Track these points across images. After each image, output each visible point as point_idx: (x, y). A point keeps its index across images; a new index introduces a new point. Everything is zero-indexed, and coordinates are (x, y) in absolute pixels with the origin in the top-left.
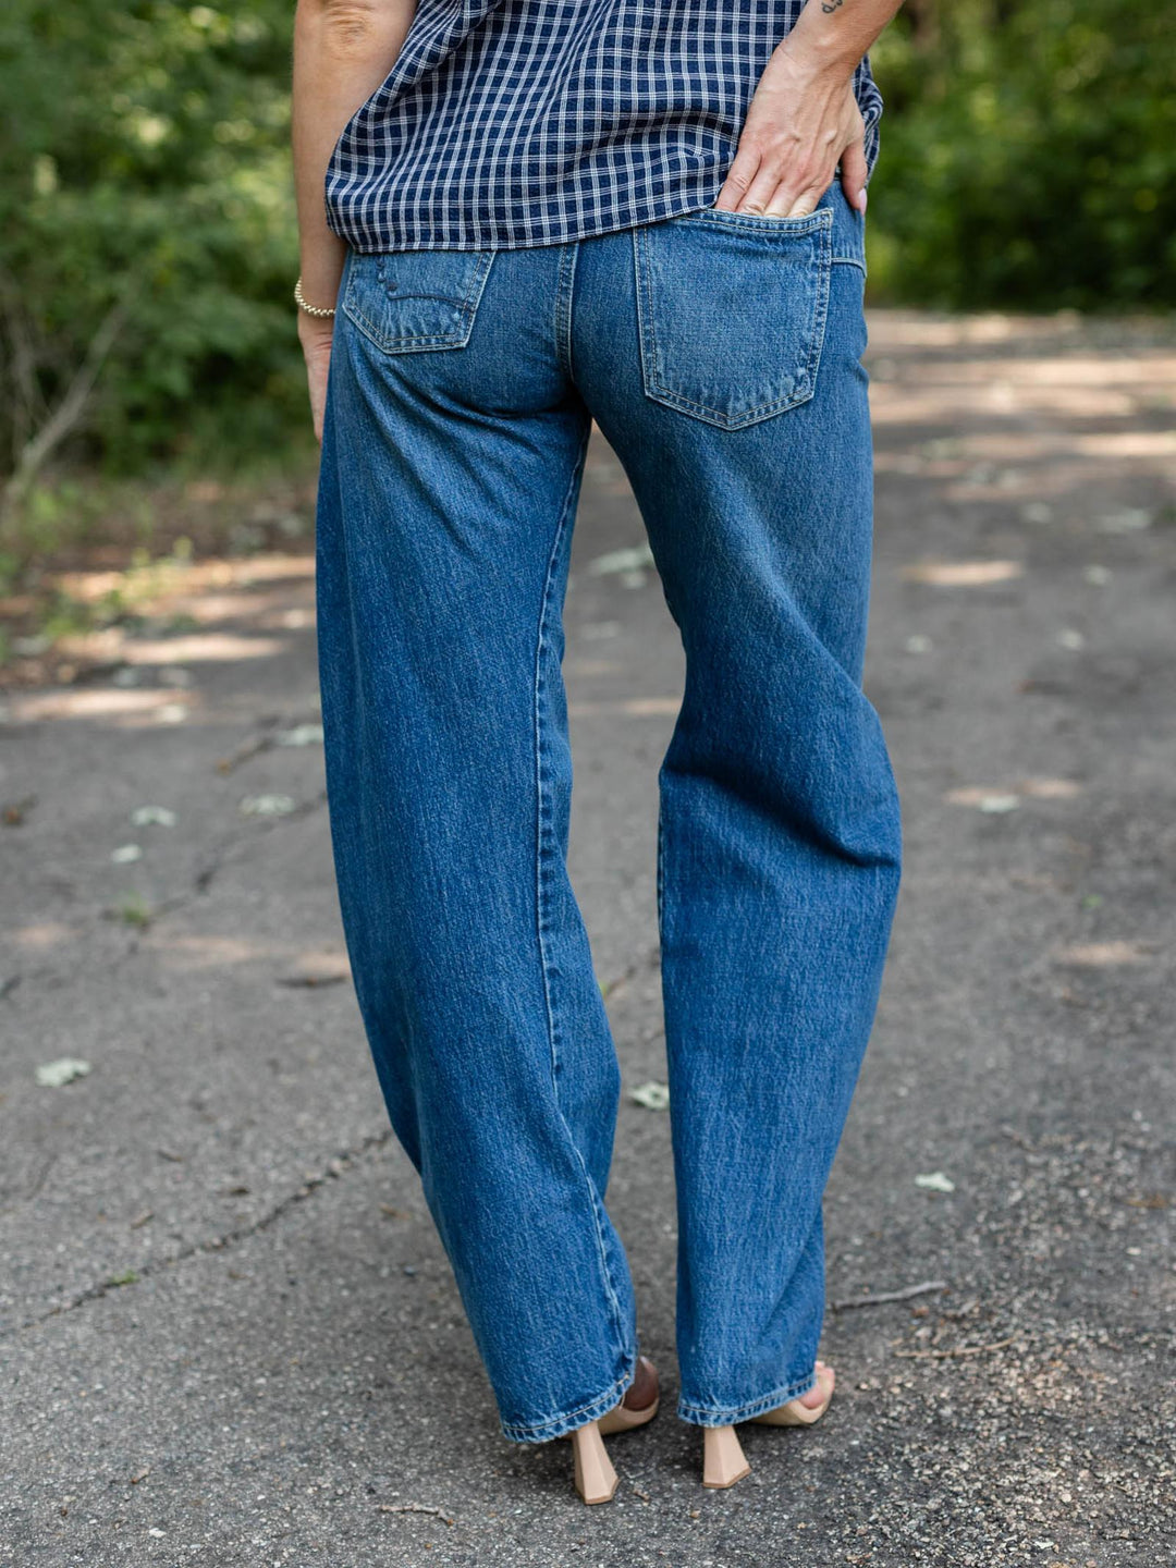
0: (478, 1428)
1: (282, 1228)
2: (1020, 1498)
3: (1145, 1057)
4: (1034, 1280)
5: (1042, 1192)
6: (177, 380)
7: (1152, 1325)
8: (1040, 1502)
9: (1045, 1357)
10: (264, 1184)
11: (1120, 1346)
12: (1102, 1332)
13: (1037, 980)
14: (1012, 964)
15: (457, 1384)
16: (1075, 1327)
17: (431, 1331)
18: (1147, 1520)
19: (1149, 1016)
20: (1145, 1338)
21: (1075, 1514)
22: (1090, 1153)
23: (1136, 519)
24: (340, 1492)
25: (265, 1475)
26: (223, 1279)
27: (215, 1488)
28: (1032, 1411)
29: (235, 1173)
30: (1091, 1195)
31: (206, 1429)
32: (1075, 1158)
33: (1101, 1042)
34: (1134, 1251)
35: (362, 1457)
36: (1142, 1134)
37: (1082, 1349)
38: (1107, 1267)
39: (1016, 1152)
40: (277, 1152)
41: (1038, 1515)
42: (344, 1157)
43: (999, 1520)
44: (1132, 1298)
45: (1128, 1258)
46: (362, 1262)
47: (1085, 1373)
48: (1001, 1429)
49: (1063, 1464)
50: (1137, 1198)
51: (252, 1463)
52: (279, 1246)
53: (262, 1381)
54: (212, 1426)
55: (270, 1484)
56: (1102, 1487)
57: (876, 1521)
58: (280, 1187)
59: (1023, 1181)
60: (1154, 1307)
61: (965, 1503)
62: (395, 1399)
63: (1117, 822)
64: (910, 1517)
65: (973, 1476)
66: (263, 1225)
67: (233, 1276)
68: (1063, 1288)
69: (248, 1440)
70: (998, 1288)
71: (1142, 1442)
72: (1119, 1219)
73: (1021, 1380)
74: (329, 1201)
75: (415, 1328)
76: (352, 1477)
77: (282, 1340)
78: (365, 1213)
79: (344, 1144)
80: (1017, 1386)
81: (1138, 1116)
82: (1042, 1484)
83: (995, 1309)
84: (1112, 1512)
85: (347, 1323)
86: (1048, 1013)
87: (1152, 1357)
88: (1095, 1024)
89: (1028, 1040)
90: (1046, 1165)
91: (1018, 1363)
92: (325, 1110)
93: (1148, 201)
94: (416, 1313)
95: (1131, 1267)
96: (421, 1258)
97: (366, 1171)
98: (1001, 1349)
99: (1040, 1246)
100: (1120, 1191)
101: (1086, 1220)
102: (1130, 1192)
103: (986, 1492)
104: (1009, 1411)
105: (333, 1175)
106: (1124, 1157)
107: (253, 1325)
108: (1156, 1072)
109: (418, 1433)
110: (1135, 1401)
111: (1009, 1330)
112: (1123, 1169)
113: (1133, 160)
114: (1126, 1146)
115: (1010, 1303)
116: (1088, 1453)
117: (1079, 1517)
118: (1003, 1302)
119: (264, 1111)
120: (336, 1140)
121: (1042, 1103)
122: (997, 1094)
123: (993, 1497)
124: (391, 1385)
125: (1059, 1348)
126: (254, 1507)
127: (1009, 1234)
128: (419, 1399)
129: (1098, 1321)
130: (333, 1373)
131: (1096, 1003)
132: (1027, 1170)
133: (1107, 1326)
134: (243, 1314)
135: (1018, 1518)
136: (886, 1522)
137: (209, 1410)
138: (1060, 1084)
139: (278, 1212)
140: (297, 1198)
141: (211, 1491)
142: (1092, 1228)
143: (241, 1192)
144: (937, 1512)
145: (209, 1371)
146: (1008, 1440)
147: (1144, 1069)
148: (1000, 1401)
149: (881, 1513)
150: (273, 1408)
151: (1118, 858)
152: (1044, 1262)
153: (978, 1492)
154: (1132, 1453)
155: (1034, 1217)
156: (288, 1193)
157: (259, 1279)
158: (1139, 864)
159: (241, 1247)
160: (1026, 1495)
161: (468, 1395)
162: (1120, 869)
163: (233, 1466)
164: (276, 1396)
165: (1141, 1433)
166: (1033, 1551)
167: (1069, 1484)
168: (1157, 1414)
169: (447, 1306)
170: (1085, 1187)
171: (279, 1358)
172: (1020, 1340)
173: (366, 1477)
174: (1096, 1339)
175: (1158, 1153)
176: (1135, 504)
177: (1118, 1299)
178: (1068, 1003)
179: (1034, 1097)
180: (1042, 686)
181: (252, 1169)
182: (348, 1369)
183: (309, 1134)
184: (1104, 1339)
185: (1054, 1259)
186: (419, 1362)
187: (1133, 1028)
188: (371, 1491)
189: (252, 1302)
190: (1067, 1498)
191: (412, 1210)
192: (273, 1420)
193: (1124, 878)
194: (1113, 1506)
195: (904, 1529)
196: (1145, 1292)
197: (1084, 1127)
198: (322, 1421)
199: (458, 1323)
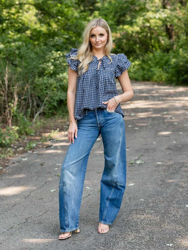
3: (167, 189)
5: (152, 201)
14: (155, 180)
22: (158, 197)
24: (84, 223)
30: (157, 201)
32: (156, 198)
34: (160, 205)
35: (86, 220)
37: (152, 213)
38: (157, 207)
39: (151, 197)
42: (83, 198)
45: (159, 206)
68: (152, 208)
72: (159, 203)
78: (85, 203)
81: (164, 194)
86: (158, 185)
88: (163, 186)
89: (155, 188)
90: (153, 199)
94: (91, 210)
95: (159, 207)
96: (91, 206)
97: (85, 199)
99: (151, 205)
101: (156, 203)
102: (161, 201)
108: (167, 191)
112: (161, 199)
114: (162, 197)
121: (155, 193)
122: (150, 192)
127: (148, 204)
132: (151, 199)
138: (157, 192)
147: (166, 190)
155: (151, 203)
158: (173, 170)
166: (144, 226)
174: (154, 212)
175: (165, 197)
177: (157, 209)
178: (160, 184)
179: (154, 193)
180: (169, 149)
187: (167, 186)
188: (87, 222)
191: (90, 202)
193: (171, 171)
197: (158, 195)
199: (94, 211)
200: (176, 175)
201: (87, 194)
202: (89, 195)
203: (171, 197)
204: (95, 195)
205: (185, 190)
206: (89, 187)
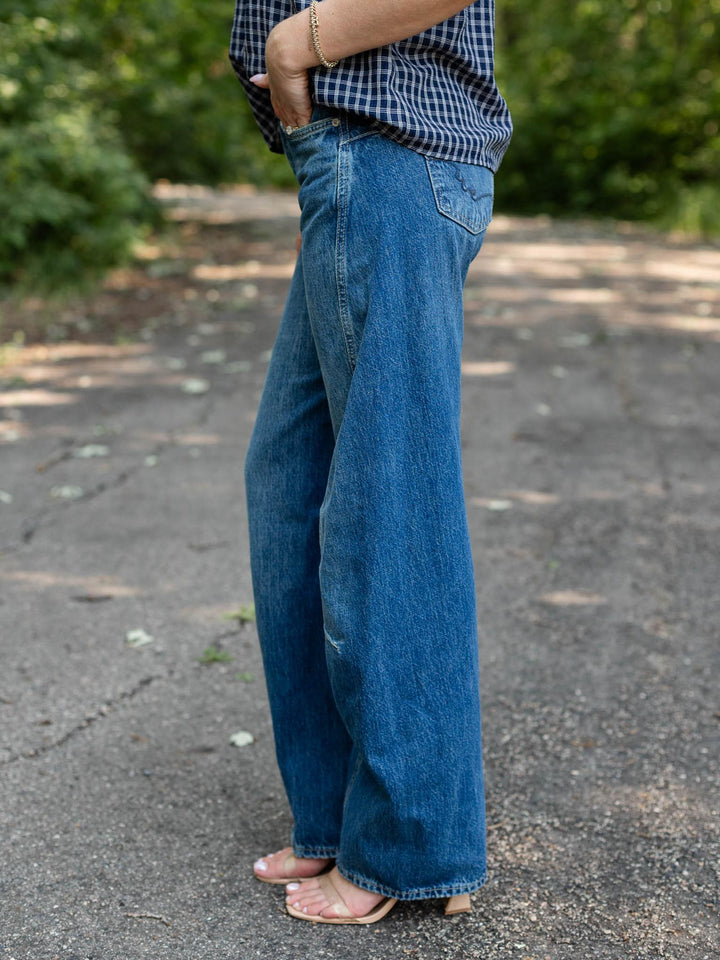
0: (185, 869)
1: (71, 746)
2: (506, 918)
3: (584, 658)
4: (517, 788)
5: (522, 736)
6: (18, 237)
7: (585, 817)
8: (518, 920)
9: (522, 834)
10: (61, 719)
11: (566, 829)
12: (556, 820)
13: (520, 610)
14: (505, 600)
15: (174, 842)
16: (540, 817)
17: (159, 810)
18: (580, 933)
19: (586, 633)
20: (581, 824)
21: (538, 928)
22: (550, 713)
23: (581, 340)
24: (103, 904)
25: (58, 893)
26: (35, 775)
27: (29, 900)
28: (514, 866)
29: (44, 711)
30: (550, 739)
31: (23, 864)
32: (541, 717)
33: (558, 648)
34: (575, 773)
35: (116, 884)
36: (581, 703)
37: (544, 830)
38: (559, 781)
39: (507, 712)
40: (68, 700)
41: (517, 928)
42: (109, 703)
43: (494, 931)
44: (574, 800)
45: (572, 776)
46: (119, 767)
47: (545, 844)
48: (495, 876)
49: (532, 898)
50: (577, 741)
51: (51, 886)
52: (69, 756)
53: (57, 837)
54: (27, 863)
55: (61, 899)
56: (555, 912)
57: (421, 930)
58: (70, 720)
59: (511, 729)
60: (586, 806)
61: (474, 920)
62: (137, 849)
63: (568, 519)
64: (442, 928)
65: (479, 904)
66: (60, 743)
67: (42, 774)
68: (534, 793)
69: (49, 872)
70: (495, 793)
71: (578, 886)
72: (566, 753)
73: (508, 847)
74: (100, 729)
75: (149, 807)
76: (111, 896)
77: (70, 813)
78: (121, 738)
79: (109, 696)
80: (506, 851)
81: (578, 692)
82: (519, 910)
83: (493, 805)
84: (560, 927)
85: (109, 803)
86: (526, 630)
87: (584, 836)
88: (554, 637)
89: (514, 645)
90: (524, 721)
91: (506, 837)
92: (97, 676)
93: (592, 153)
94: (150, 798)
95: (573, 782)
96: (154, 766)
97: (122, 713)
98: (497, 829)
99: (520, 768)
100: (567, 737)
101: (547, 754)
102: (573, 738)
103: (486, 914)
104: (501, 866)
105: (102, 714)
106: (571, 717)
107: (52, 803)
108: (590, 667)
109: (150, 870)
110: (575, 862)
111: (501, 818)
112: (569, 724)
113: (583, 128)
114: (573, 711)
115: (502, 801)
116: (546, 892)
117: (541, 930)
118: (498, 800)
119: (61, 675)
120: (104, 694)
121: (523, 683)
122: (496, 677)
123: (490, 917)
124: (135, 841)
125: (530, 829)
126: (52, 912)
127: (502, 760)
128: (151, 850)
129: (554, 813)
130: (100, 833)
131: (555, 625)
132: (513, 723)
133: (559, 817)
134: (47, 796)
135: (505, 930)
136: (427, 930)
137: (25, 853)
138: (533, 673)
139: (69, 736)
140: (81, 728)
141: (26, 902)
142: (550, 758)
143: (47, 723)
144: (457, 925)
145: (26, 830)
146: (500, 883)
147: (582, 665)
148: (496, 860)
149: (425, 925)
150: (64, 853)
151: (568, 540)
152: (522, 778)
153: (482, 914)
154: (573, 893)
155: (518, 750)
156: (74, 725)
157: (57, 776)
158: (581, 543)
159: (47, 756)
160: (510, 916)
161: (181, 848)
162: (569, 545)
163: (39, 887)
164: (66, 846)
165: (578, 881)
166: (514, 949)
167: (535, 910)
168: (587, 870)
169: (168, 795)
170: (547, 733)
171: (68, 823)
172: (507, 824)
173: (119, 896)
174: (552, 824)
175: (590, 715)
176: (582, 330)
177: (565, 800)
178: (539, 625)
179: (518, 679)
180: (525, 436)
181: (54, 709)
182: (109, 831)
183: (88, 690)
184: (557, 824)
185: (528, 776)
186: (151, 827)
187: (576, 641)
188: (122, 904)
189: (53, 789)
190: (534, 918)
191: (148, 737)
192: (64, 860)
193: (572, 551)
194: (561, 924)
195: (438, 934)
196: (582, 797)
197: (547, 698)
198: (93, 861)
199: (175, 805)
200: (606, 575)
201: (135, 680)
202: (147, 682)
203: (622, 714)
204: (182, 682)
205: (685, 666)
206: (148, 632)
